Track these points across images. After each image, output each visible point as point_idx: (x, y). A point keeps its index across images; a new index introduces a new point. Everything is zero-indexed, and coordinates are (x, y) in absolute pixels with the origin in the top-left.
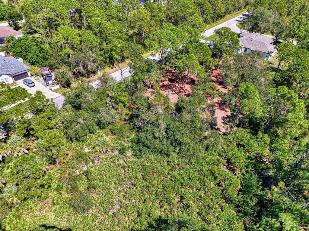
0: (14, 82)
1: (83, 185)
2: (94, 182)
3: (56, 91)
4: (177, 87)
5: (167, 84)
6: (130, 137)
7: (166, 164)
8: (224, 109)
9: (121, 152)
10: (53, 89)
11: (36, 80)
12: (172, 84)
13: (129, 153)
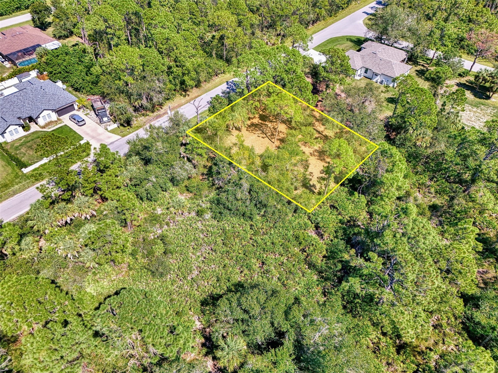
0: (58, 119)
1: (159, 249)
2: (171, 247)
3: (113, 131)
4: (270, 128)
5: (257, 123)
6: (209, 196)
7: (249, 228)
8: (324, 159)
9: (199, 213)
10: (109, 129)
11: (86, 115)
12: (263, 122)
13: (208, 216)
